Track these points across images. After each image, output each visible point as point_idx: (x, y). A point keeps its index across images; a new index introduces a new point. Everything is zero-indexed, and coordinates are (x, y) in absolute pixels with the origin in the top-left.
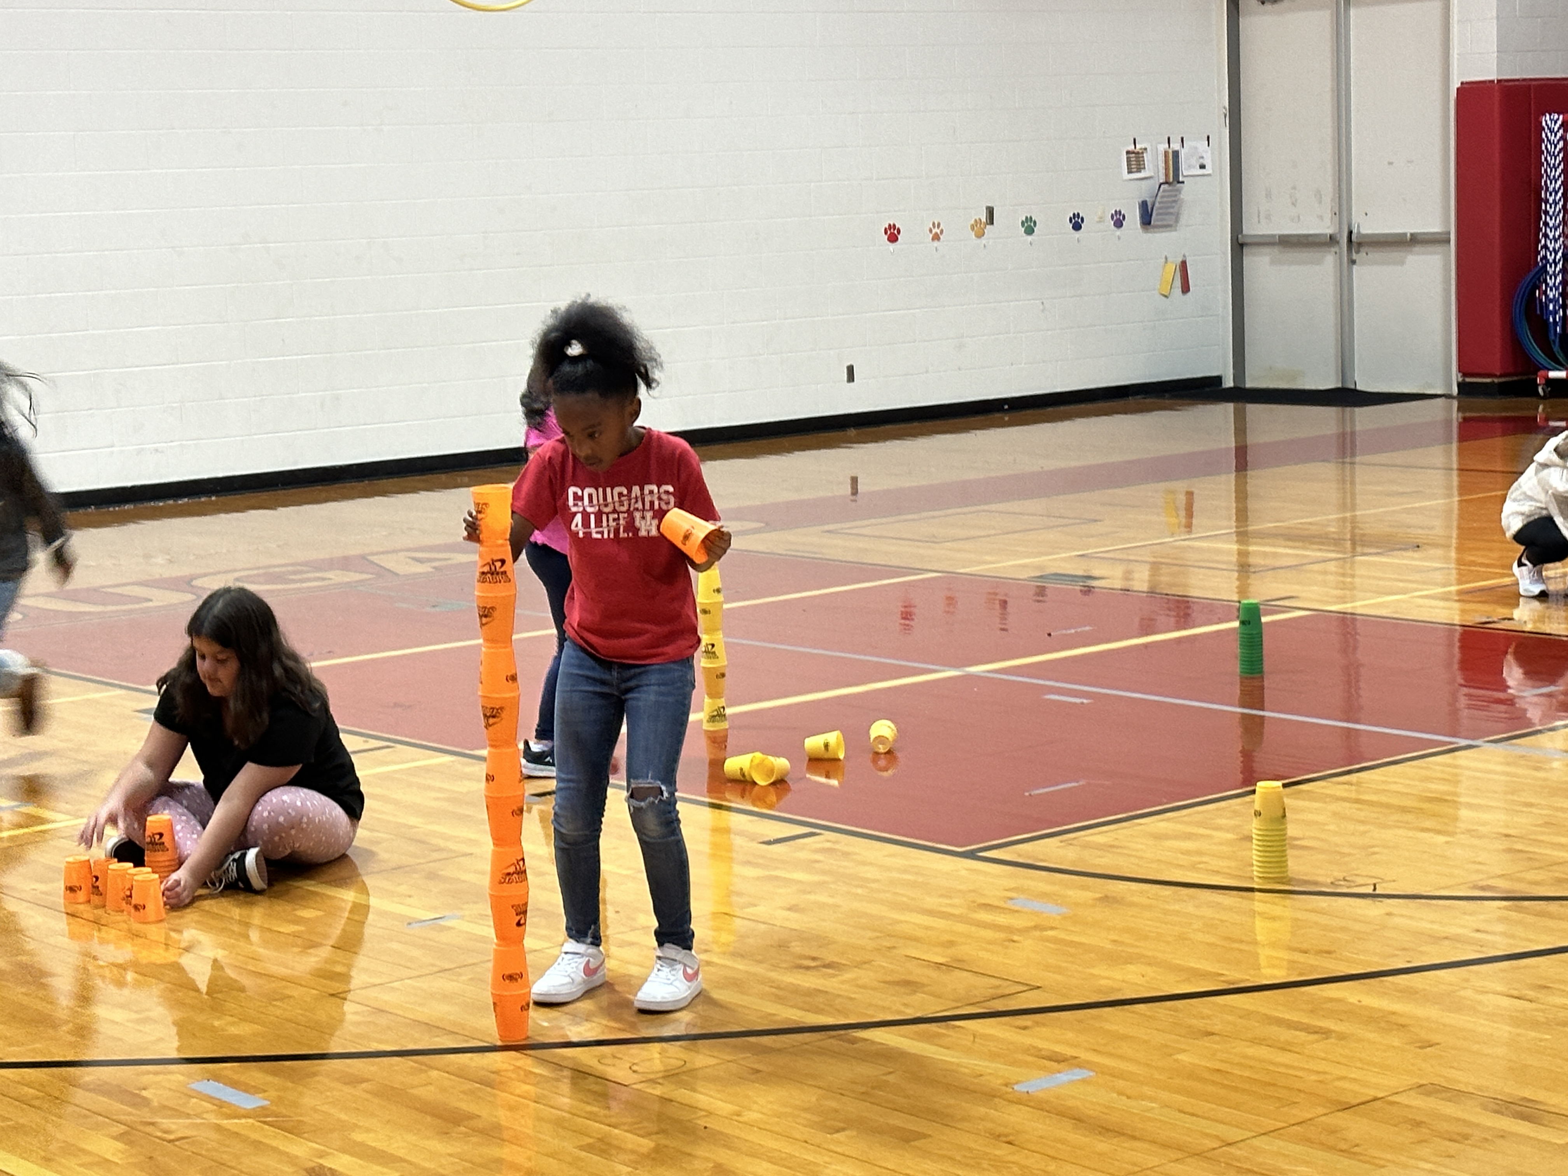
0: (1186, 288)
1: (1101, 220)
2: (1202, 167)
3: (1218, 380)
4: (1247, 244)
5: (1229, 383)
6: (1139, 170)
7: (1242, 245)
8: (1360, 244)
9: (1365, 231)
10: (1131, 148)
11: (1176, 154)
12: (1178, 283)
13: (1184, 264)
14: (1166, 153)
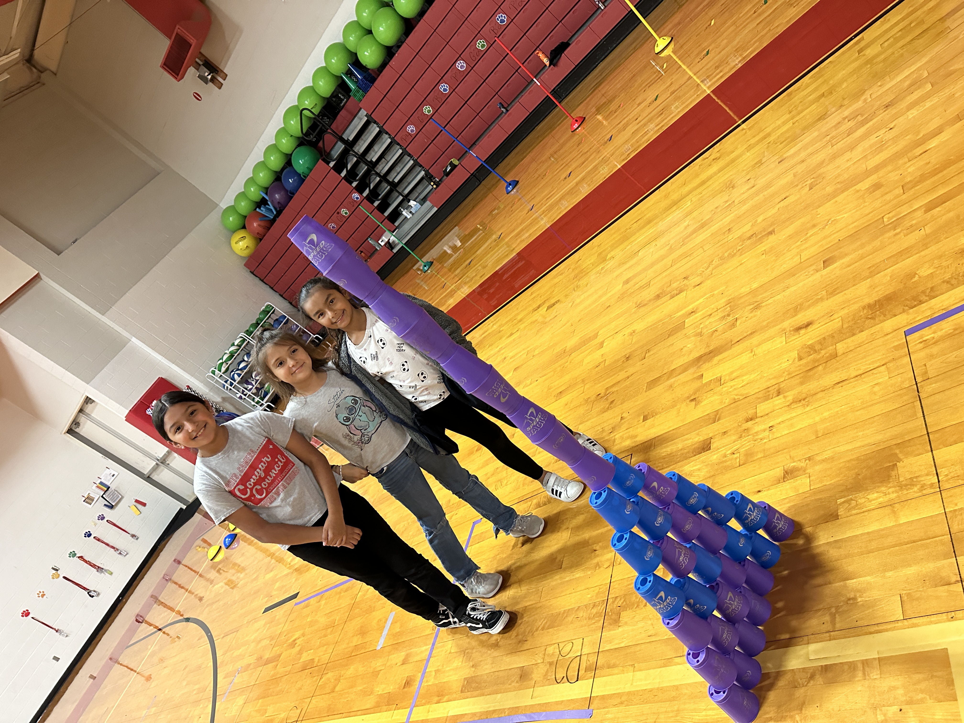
0: (144, 505)
1: (95, 525)
2: (113, 476)
3: (181, 509)
4: (150, 475)
5: (184, 507)
6: (93, 500)
7: (149, 477)
8: (164, 460)
9: (161, 456)
10: (84, 499)
11: (101, 483)
12: (140, 506)
13: (137, 501)
14: (98, 487)
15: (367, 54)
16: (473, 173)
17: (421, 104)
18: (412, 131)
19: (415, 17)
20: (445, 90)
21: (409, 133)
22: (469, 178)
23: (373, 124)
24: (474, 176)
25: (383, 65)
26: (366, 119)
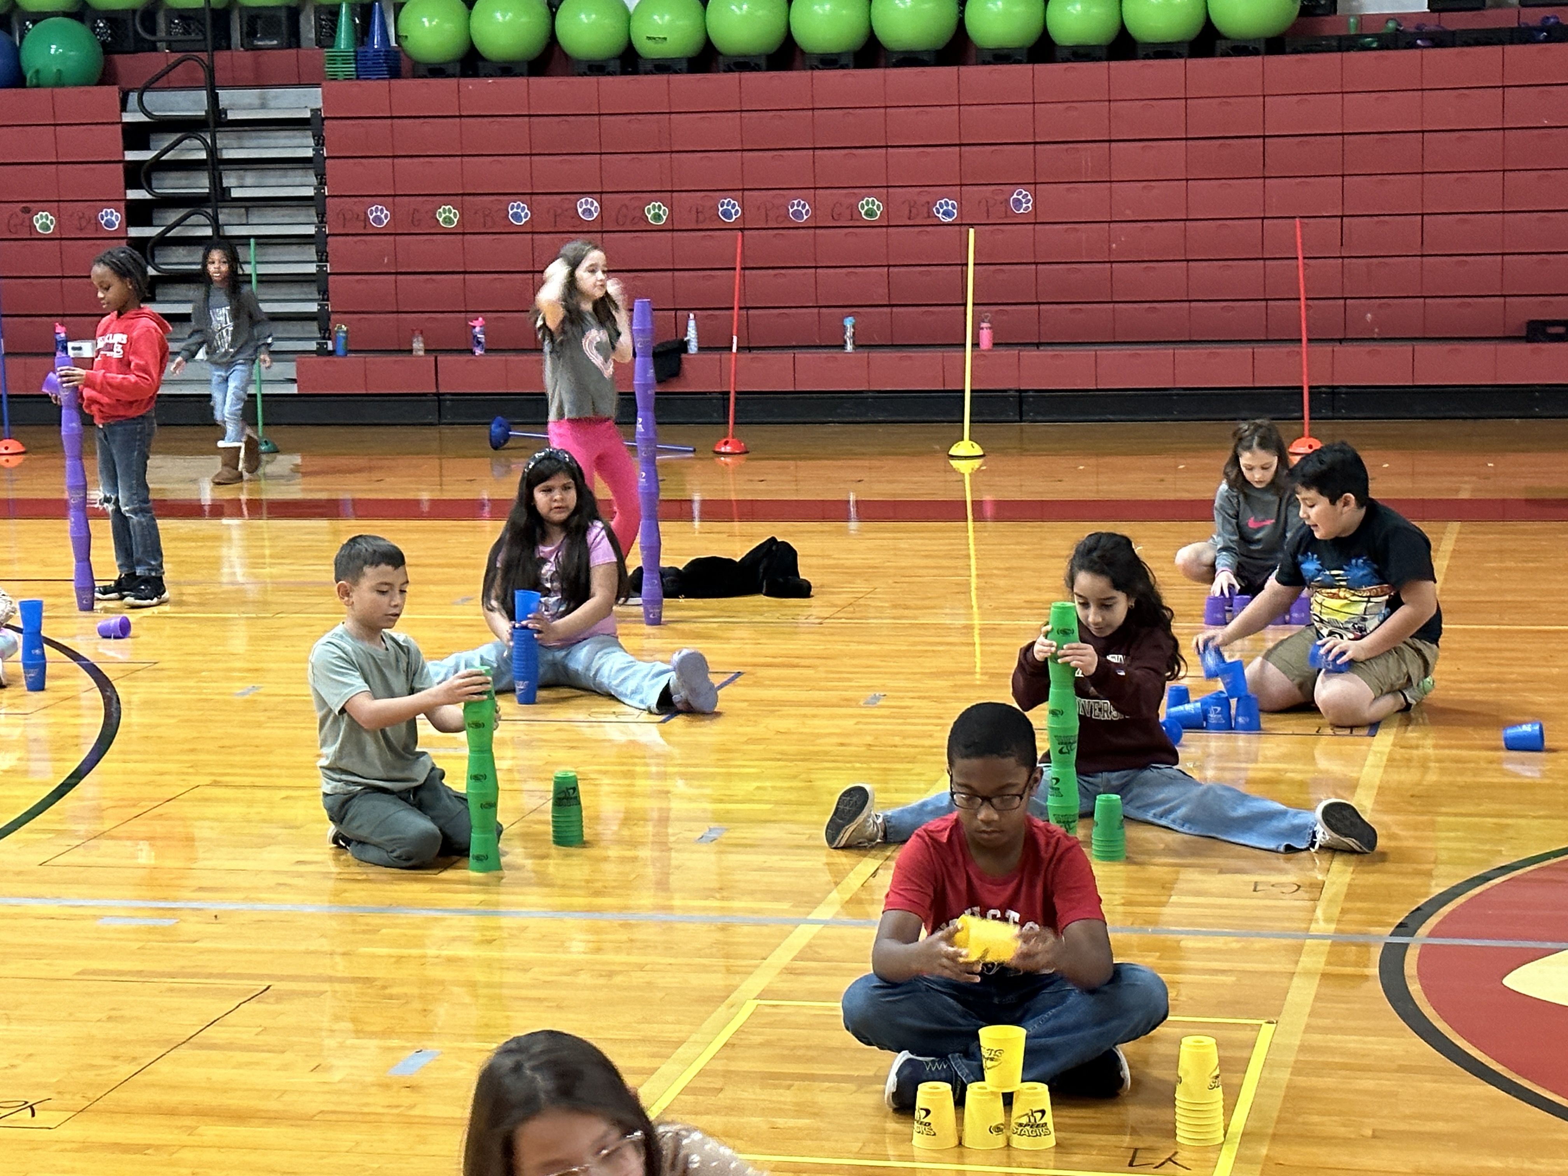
15: (427, 24)
16: (443, 394)
17: (447, 196)
18: (378, 219)
19: (579, 62)
20: (517, 216)
21: (366, 218)
22: (425, 395)
23: (310, 133)
24: (439, 401)
25: (436, 71)
26: (308, 115)
